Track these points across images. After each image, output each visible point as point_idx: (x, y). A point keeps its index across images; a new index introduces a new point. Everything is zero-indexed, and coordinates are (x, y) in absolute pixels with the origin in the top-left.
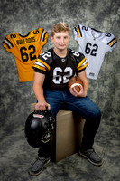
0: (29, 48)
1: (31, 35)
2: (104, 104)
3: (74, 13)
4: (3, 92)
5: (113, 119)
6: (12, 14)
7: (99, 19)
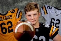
0: (8, 23)
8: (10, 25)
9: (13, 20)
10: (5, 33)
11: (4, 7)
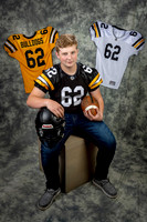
0: (37, 51)
1: (38, 36)
2: (126, 119)
3: (90, 6)
4: (7, 105)
5: (136, 138)
6: (14, 9)
7: (123, 14)
8: (39, 53)
9: (45, 47)
10: (33, 67)
11: (30, 24)
